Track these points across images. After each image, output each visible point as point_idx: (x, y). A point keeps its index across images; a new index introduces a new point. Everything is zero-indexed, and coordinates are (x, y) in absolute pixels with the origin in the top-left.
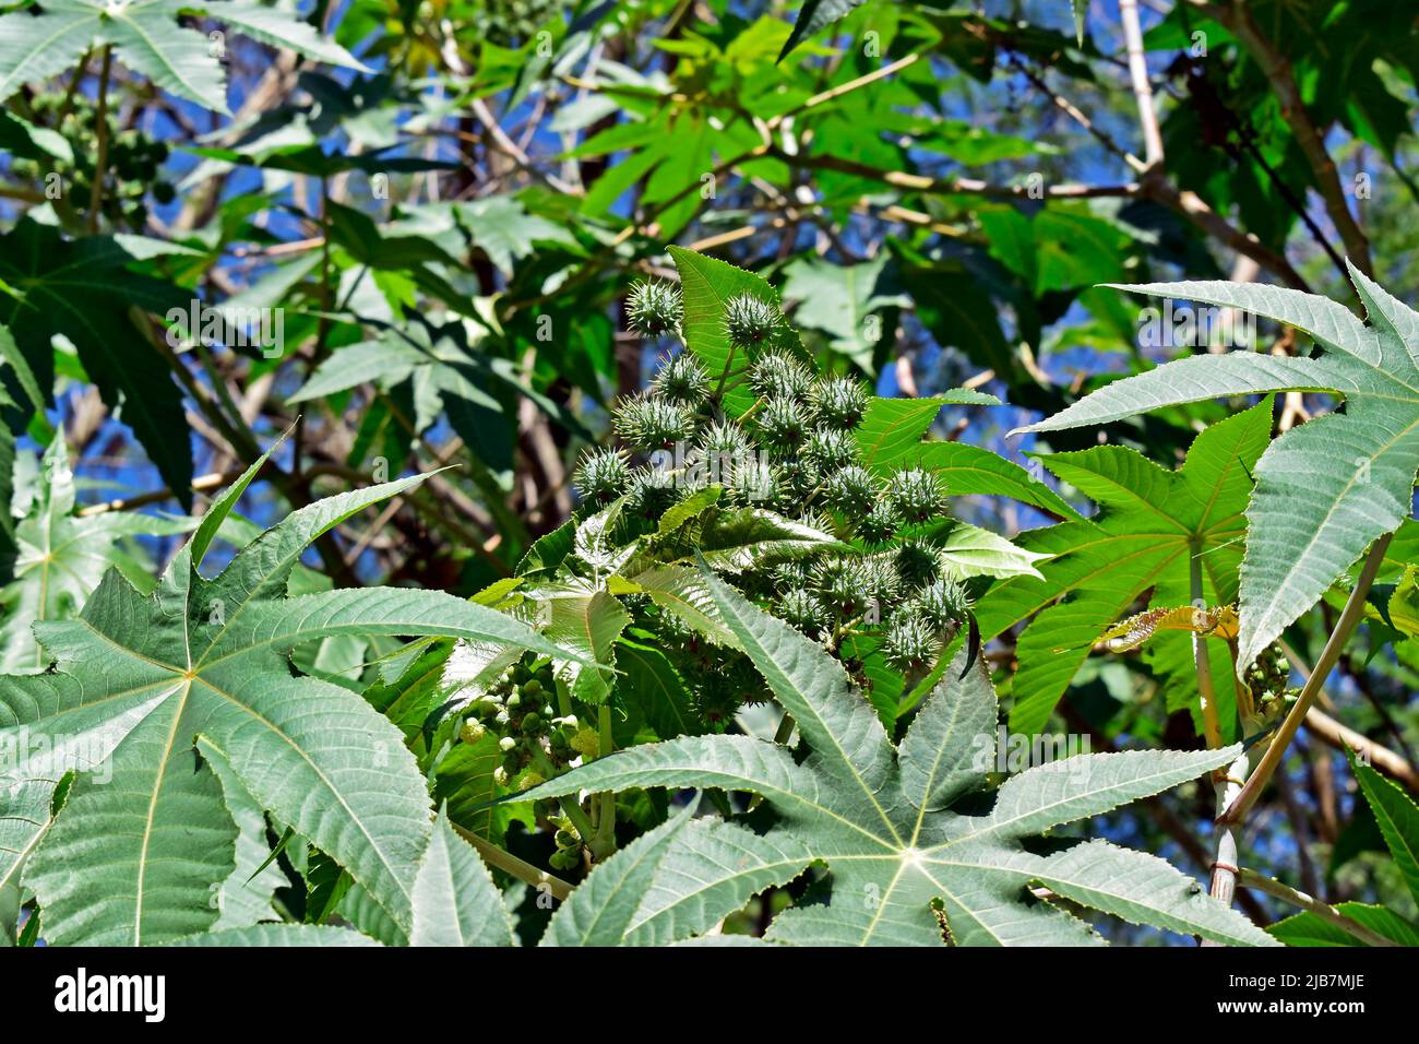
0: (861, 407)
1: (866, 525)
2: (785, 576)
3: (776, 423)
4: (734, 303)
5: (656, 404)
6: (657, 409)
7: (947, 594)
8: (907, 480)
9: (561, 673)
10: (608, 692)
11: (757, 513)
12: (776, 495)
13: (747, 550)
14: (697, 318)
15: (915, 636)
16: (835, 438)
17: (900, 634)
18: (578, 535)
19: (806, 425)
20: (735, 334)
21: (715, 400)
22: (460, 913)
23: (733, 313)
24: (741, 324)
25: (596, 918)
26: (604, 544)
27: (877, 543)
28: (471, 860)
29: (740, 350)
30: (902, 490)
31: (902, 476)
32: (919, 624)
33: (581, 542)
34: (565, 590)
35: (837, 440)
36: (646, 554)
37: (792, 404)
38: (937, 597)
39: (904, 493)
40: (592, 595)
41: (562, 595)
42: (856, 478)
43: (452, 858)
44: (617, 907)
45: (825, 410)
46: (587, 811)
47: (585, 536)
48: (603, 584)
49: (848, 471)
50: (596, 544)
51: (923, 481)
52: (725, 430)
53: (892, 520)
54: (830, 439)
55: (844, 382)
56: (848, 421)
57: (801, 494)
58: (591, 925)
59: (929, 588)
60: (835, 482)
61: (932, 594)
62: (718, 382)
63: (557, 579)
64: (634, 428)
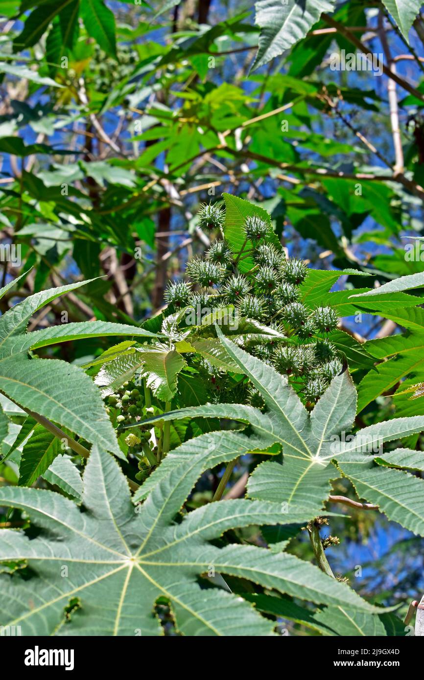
0: (304, 275)
1: (300, 330)
2: (260, 352)
3: (263, 279)
4: (249, 219)
5: (208, 264)
6: (208, 266)
7: (336, 368)
8: (322, 312)
9: (150, 385)
10: (172, 396)
11: (248, 320)
12: (260, 313)
13: (241, 337)
14: (231, 225)
15: (319, 386)
16: (290, 288)
17: (312, 385)
18: (163, 323)
19: (277, 281)
20: (248, 234)
21: (235, 263)
22: (106, 486)
23: (248, 224)
24: (252, 230)
25: (172, 492)
26: (176, 329)
27: (305, 339)
28: (111, 462)
29: (249, 241)
30: (320, 316)
31: (320, 309)
32: (321, 381)
33: (165, 327)
34: (155, 349)
35: (291, 288)
36: (195, 335)
37: (271, 270)
38: (331, 368)
39: (320, 318)
40: (168, 352)
41: (153, 351)
42: (298, 308)
43: (102, 460)
44: (182, 486)
45: (287, 275)
46: (156, 454)
47: (167, 324)
48: (173, 348)
49: (294, 305)
50: (172, 328)
51: (330, 313)
52: (239, 280)
53: (313, 329)
54: (288, 288)
55: (297, 262)
56: (297, 281)
57: (271, 312)
58: (169, 495)
59: (328, 364)
60: (289, 309)
61: (329, 367)
62: (237, 255)
63: (152, 343)
64: (196, 273)
